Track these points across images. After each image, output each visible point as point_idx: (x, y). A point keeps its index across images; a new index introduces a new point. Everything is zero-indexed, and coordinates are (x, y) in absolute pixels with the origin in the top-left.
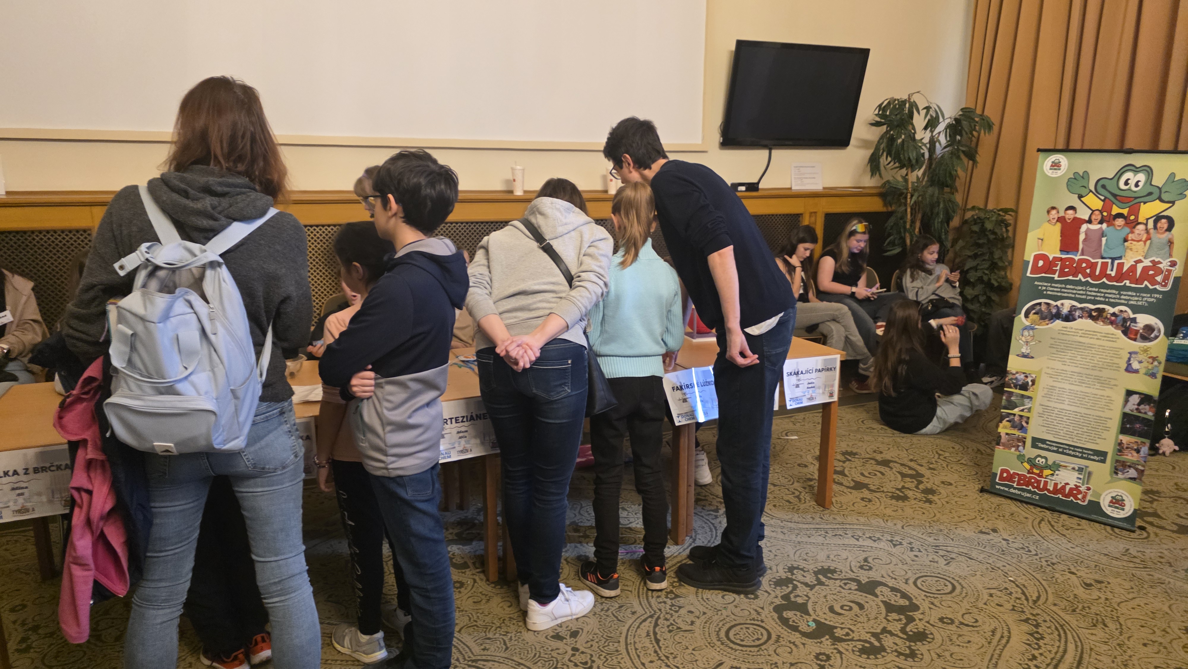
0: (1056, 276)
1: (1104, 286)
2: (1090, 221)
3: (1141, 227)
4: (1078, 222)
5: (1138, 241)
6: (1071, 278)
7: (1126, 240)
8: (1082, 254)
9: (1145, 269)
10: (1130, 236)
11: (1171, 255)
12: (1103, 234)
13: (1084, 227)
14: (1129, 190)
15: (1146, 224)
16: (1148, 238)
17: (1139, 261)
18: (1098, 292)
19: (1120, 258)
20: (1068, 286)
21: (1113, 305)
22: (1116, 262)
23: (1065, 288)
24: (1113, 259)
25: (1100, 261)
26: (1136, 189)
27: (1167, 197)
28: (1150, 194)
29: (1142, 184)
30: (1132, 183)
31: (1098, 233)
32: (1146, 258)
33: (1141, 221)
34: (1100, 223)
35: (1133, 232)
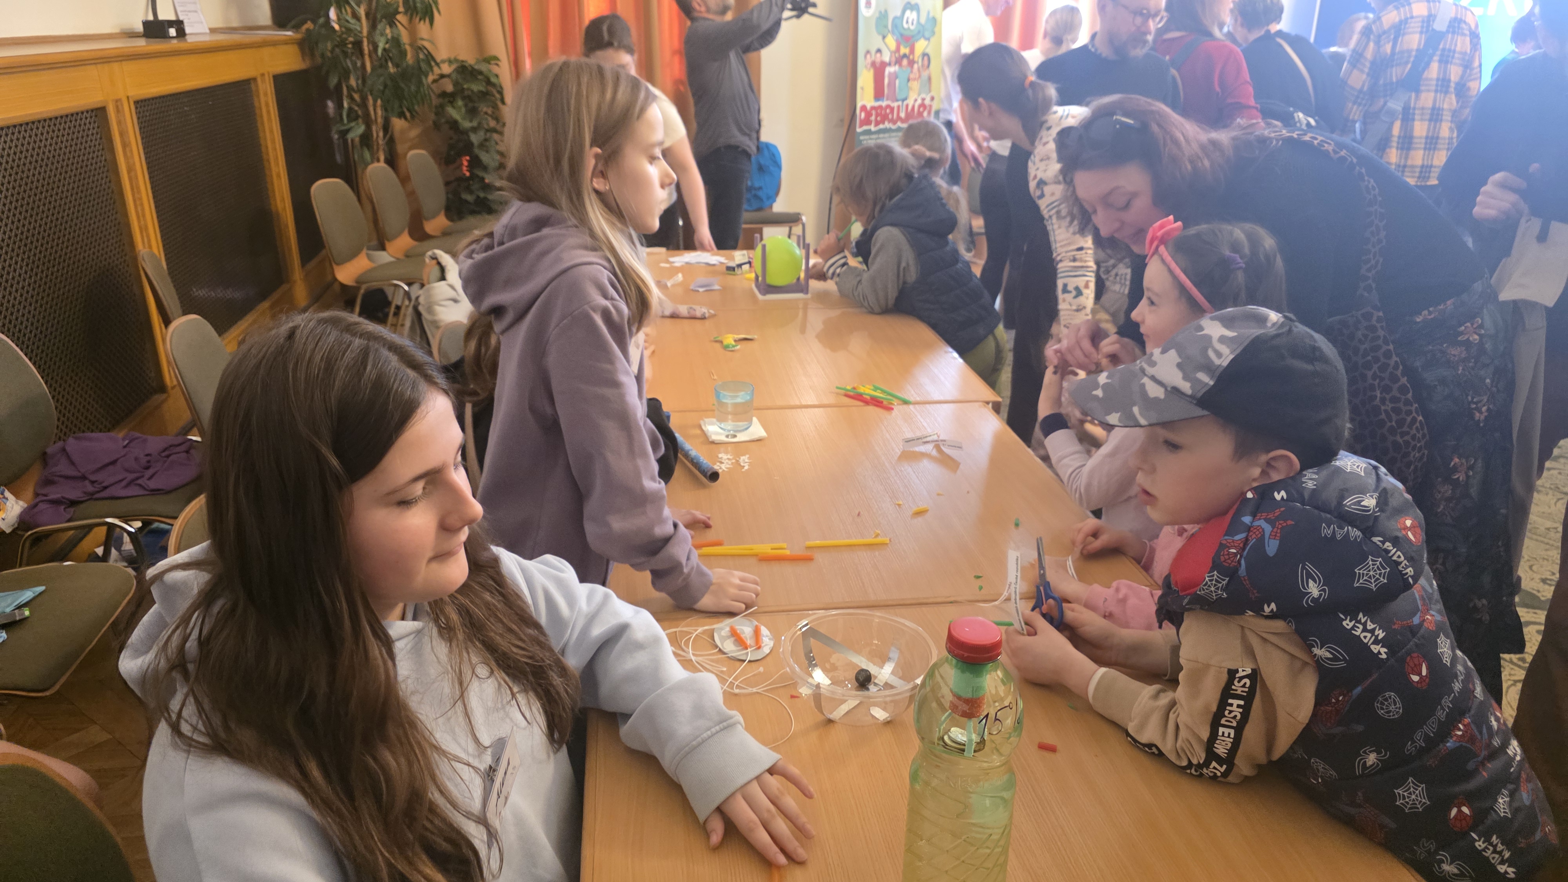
0: (872, 128)
2: (890, 64)
3: (916, 66)
4: (884, 65)
5: (915, 79)
6: (881, 126)
7: (909, 80)
8: (888, 100)
9: (920, 106)
10: (912, 76)
11: (930, 91)
12: (896, 77)
13: (889, 70)
14: (909, 28)
15: (918, 63)
16: (920, 76)
17: (916, 100)
19: (906, 99)
22: (905, 103)
24: (903, 100)
25: (896, 104)
26: (912, 28)
27: (927, 34)
28: (919, 32)
29: (915, 22)
30: (910, 21)
31: (895, 76)
32: (919, 95)
33: (916, 59)
34: (895, 64)
35: (912, 72)
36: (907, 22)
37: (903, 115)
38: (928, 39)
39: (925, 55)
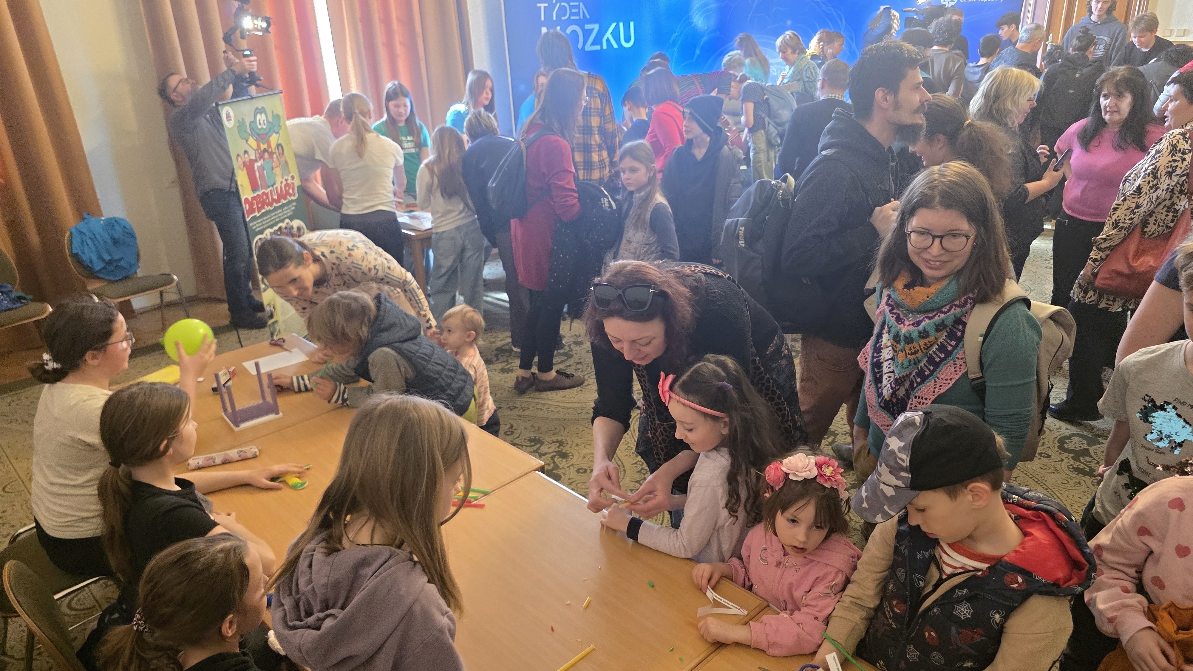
0: (257, 214)
1: (276, 209)
2: (256, 160)
3: (275, 156)
4: (252, 162)
5: (276, 167)
6: (263, 211)
7: (273, 169)
8: (262, 189)
10: (274, 165)
11: (289, 172)
12: (264, 169)
13: (257, 165)
14: (262, 128)
16: (280, 163)
18: (275, 215)
19: (274, 184)
20: (265, 218)
21: (282, 221)
23: (264, 221)
24: (273, 186)
25: (268, 190)
26: (264, 127)
27: (276, 129)
28: (270, 129)
29: (265, 122)
30: (262, 122)
31: (262, 168)
32: (283, 178)
33: (274, 151)
34: (260, 159)
35: (273, 161)
36: (260, 124)
37: (275, 197)
38: (277, 133)
39: (279, 145)
